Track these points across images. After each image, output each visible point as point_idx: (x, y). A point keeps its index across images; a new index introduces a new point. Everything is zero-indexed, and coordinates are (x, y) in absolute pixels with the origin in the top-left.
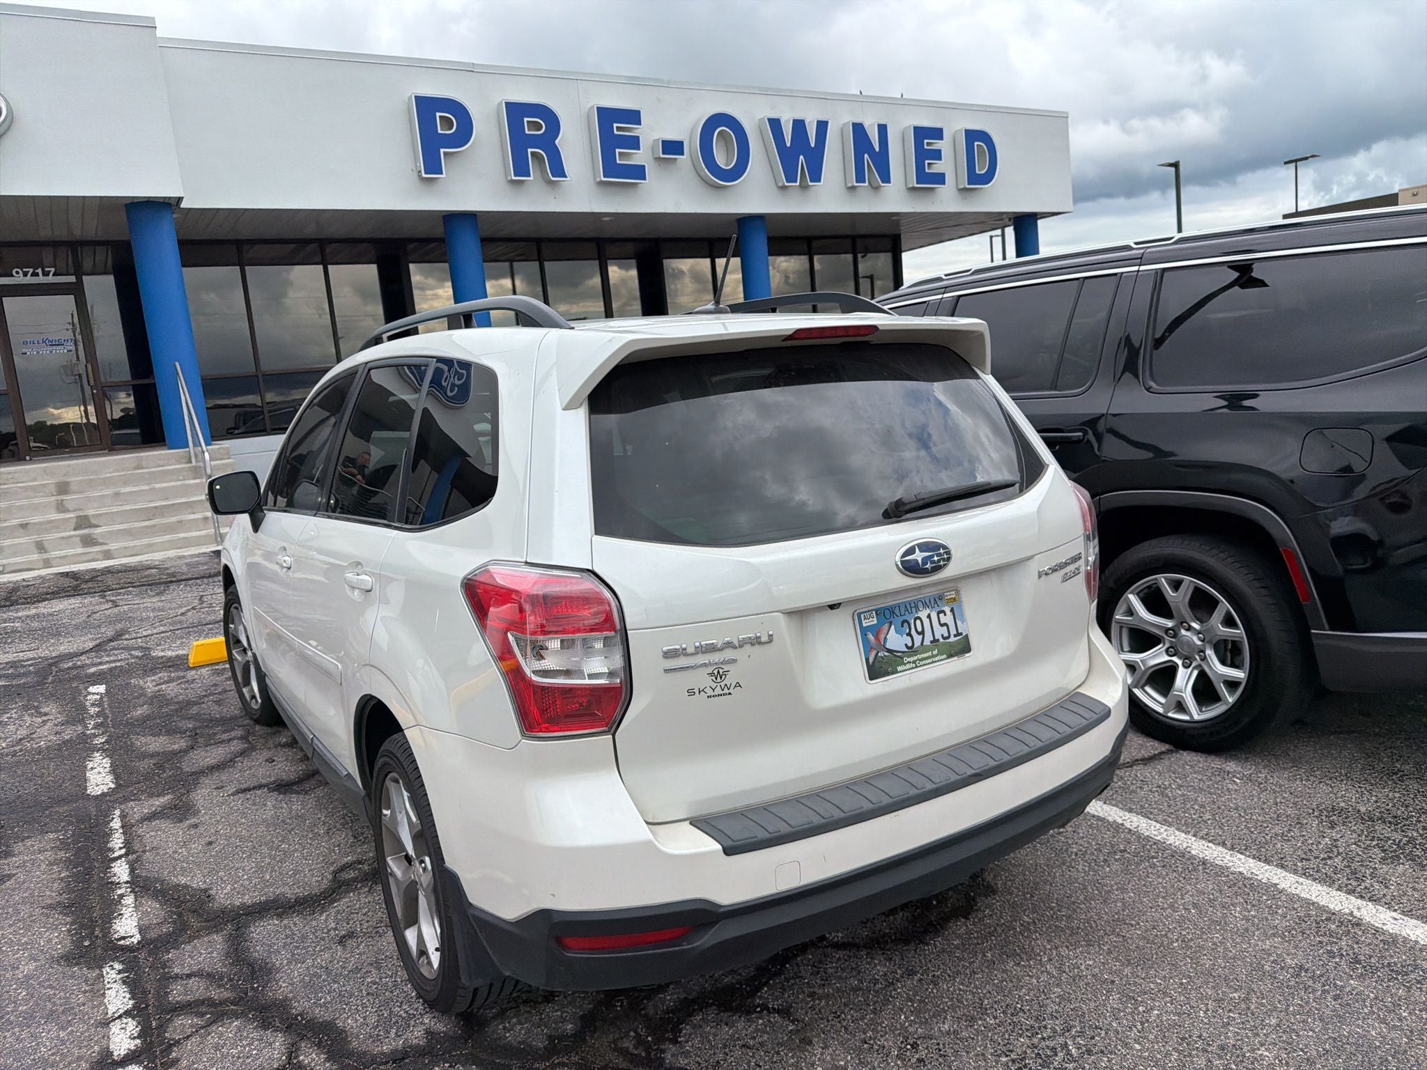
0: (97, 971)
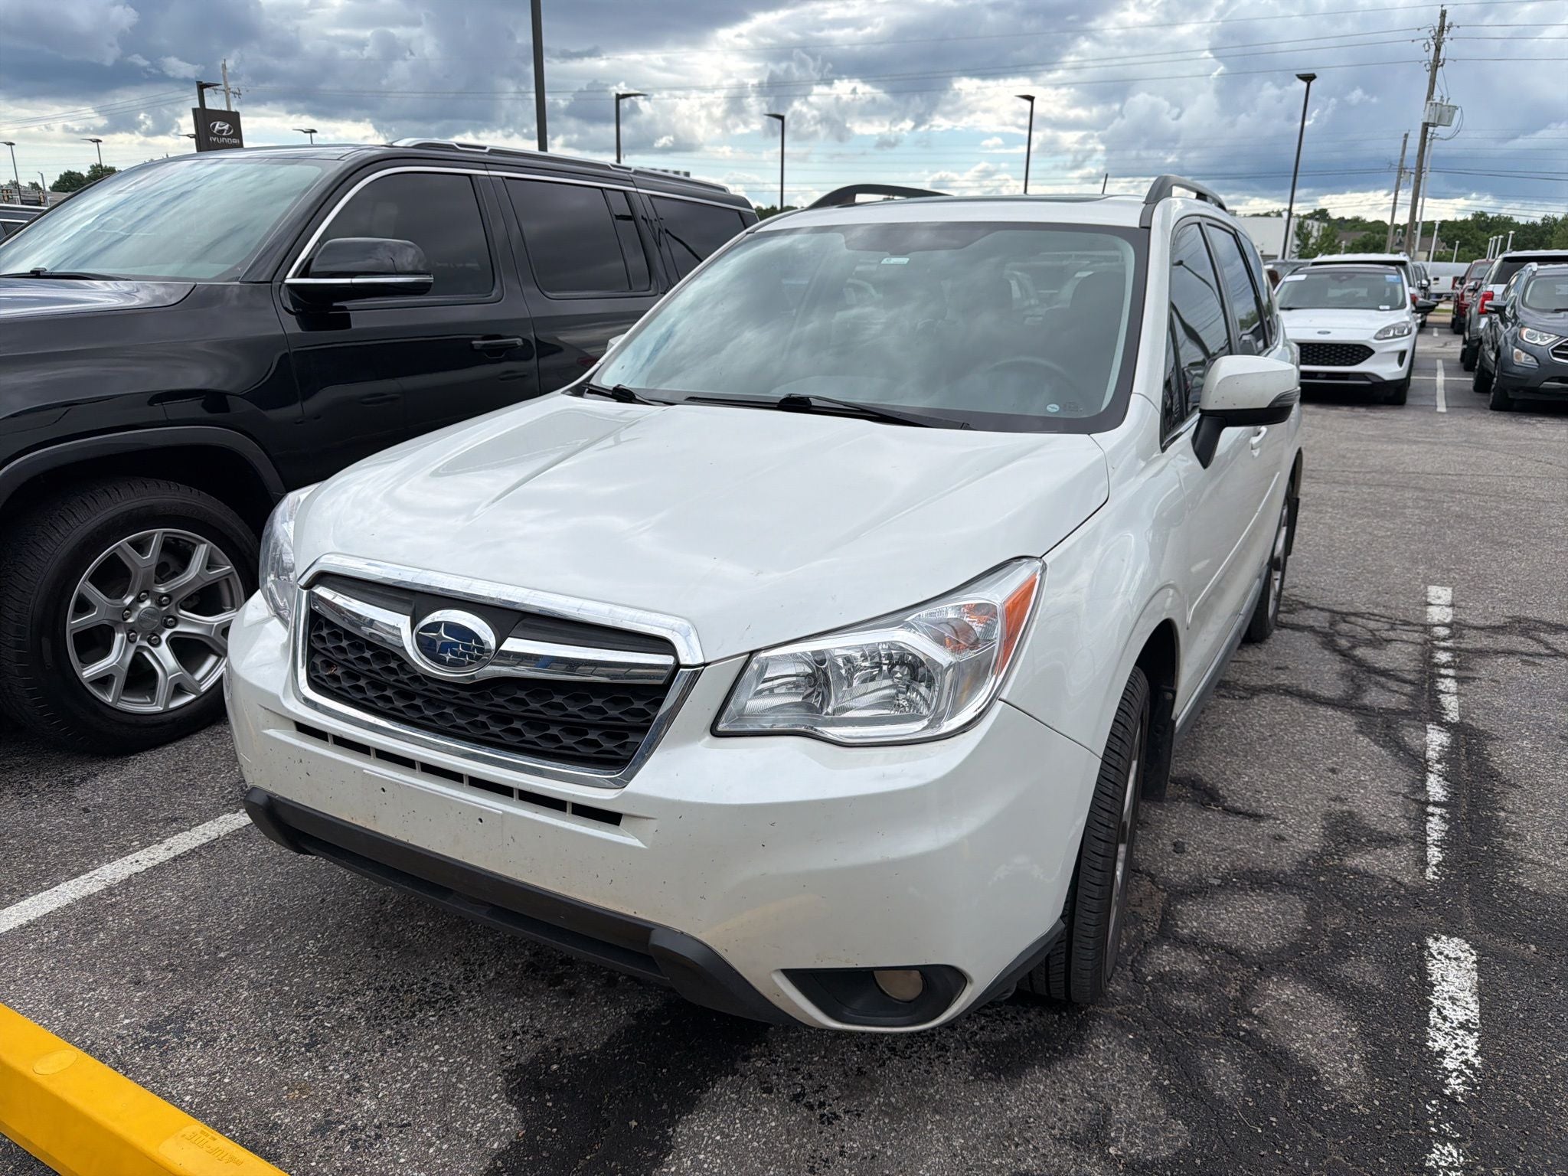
0: (1464, 721)
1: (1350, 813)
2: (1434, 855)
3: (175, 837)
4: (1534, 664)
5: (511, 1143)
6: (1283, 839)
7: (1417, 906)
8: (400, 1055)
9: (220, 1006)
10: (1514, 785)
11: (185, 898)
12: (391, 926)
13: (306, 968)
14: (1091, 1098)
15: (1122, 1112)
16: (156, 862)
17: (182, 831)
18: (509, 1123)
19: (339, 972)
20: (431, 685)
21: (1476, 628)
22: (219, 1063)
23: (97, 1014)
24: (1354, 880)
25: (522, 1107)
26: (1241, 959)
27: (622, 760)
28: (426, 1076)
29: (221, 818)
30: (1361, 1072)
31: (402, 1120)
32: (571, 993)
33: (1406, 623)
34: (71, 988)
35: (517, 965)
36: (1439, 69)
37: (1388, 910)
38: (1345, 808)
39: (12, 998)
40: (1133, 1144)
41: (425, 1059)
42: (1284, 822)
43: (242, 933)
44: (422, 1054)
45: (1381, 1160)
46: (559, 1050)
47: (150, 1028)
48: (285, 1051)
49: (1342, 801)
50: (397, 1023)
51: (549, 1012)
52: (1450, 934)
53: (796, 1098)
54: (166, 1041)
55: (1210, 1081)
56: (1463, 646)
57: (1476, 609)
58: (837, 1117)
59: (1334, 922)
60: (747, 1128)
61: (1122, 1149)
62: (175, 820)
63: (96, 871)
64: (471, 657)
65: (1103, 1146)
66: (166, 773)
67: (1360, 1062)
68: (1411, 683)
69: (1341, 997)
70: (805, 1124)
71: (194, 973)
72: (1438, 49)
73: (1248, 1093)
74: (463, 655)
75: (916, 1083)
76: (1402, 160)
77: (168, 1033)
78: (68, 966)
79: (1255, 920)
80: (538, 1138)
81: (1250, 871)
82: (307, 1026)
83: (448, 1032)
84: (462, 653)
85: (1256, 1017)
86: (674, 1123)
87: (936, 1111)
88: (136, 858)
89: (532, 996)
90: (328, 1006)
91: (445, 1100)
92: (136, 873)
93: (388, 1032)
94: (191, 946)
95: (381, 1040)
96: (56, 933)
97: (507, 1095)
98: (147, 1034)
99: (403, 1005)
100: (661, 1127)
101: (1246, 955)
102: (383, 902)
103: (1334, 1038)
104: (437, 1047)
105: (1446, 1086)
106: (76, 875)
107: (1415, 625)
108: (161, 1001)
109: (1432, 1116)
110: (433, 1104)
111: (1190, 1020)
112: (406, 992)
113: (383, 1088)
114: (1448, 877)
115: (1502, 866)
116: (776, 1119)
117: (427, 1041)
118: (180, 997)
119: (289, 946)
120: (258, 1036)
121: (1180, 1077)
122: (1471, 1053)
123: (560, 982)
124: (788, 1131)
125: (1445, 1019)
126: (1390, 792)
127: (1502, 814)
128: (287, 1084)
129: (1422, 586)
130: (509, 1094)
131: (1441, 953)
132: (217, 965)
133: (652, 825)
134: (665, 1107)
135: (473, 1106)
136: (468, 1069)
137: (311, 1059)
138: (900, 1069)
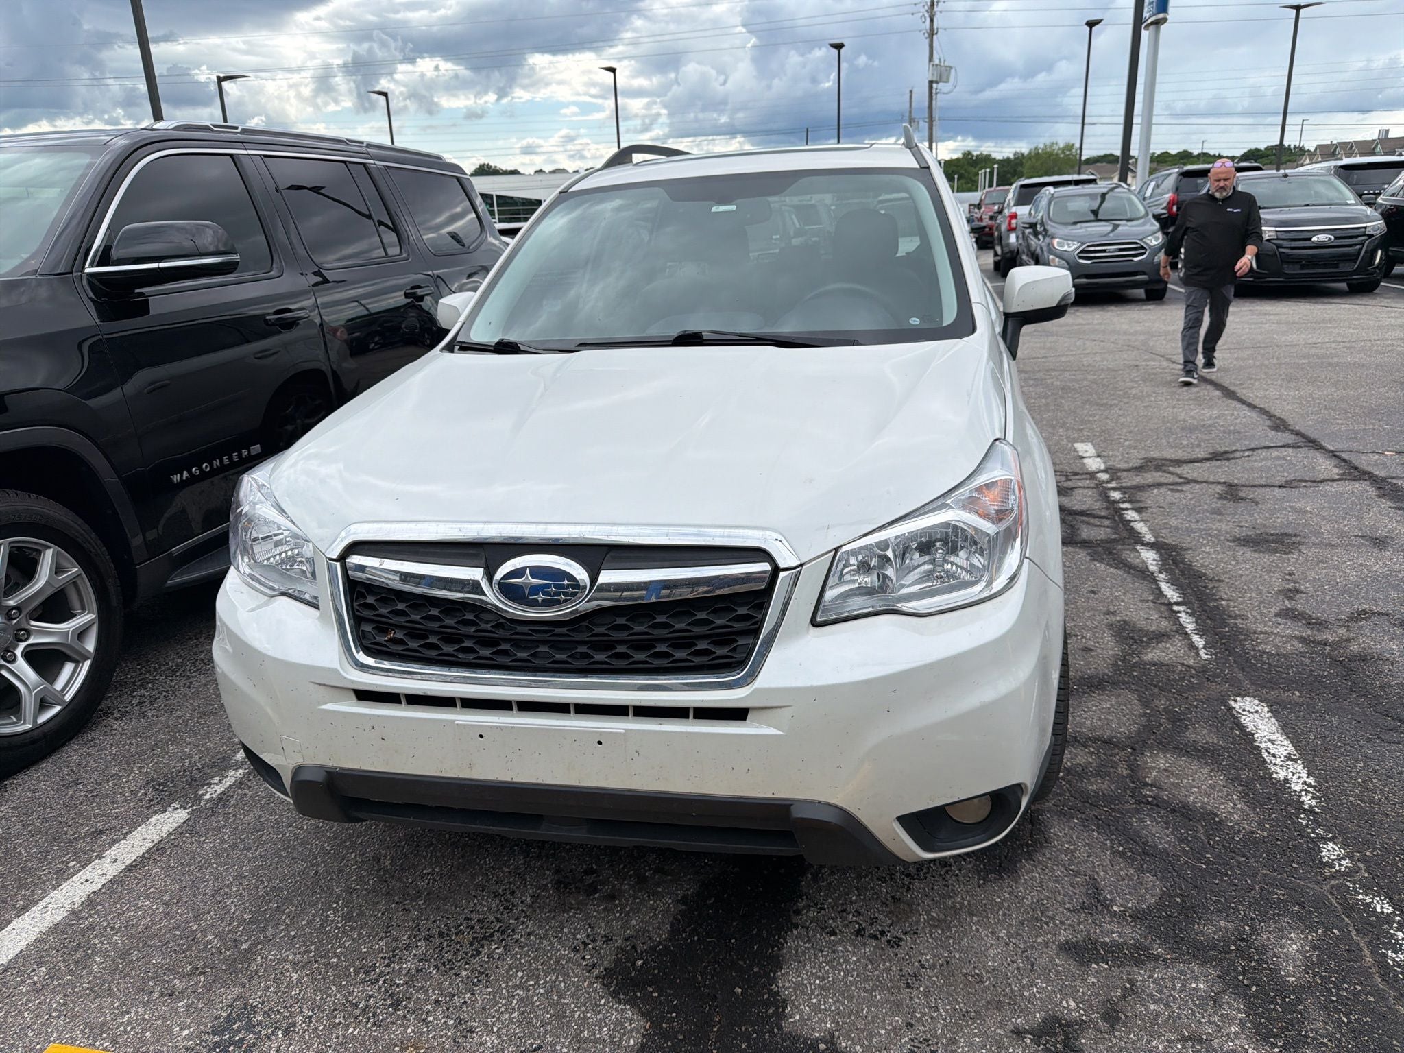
0: (1159, 540)
1: (1125, 621)
2: (1198, 641)
3: (113, 848)
4: (1178, 491)
5: (644, 1036)
6: (1091, 650)
7: (1208, 680)
8: (489, 990)
9: (276, 993)
10: (1219, 581)
11: (167, 903)
12: (400, 879)
13: (342, 938)
14: (1077, 874)
15: (1102, 877)
16: (110, 877)
17: (118, 841)
18: (631, 1021)
19: (377, 934)
20: (520, 628)
21: (1124, 470)
22: (312, 1044)
23: (148, 1034)
24: (1156, 670)
25: (633, 1003)
26: (1116, 745)
27: (737, 662)
28: (526, 1001)
29: (152, 820)
30: (1245, 807)
31: (531, 1045)
32: (612, 897)
33: (1076, 474)
34: (100, 1017)
35: (546, 885)
36: (935, 37)
37: (1191, 687)
38: (1118, 618)
39: (38, 1044)
40: (1127, 900)
41: (515, 987)
42: (1083, 637)
43: (251, 922)
44: (510, 984)
45: (1294, 865)
46: (634, 947)
47: (215, 1033)
48: (373, 1016)
49: (1114, 613)
50: (467, 963)
51: (603, 918)
52: (1243, 696)
53: (859, 932)
54: (242, 1040)
55: (1150, 839)
56: (1124, 485)
57: (1116, 456)
58: (901, 940)
59: (1162, 703)
60: (835, 967)
61: (1122, 906)
62: (102, 832)
63: (46, 900)
64: (566, 594)
65: (1108, 907)
66: (58, 790)
67: (1240, 798)
68: (1107, 518)
69: (1199, 757)
70: (879, 952)
71: (226, 970)
72: (932, 21)
73: (1181, 841)
74: (558, 594)
75: (943, 897)
76: (910, 112)
77: (238, 1031)
78: (81, 997)
79: (1109, 713)
80: (664, 1025)
81: (1082, 678)
82: (380, 988)
83: (521, 958)
84: (555, 592)
85: (1151, 785)
86: (773, 981)
87: (972, 914)
88: (85, 877)
89: (578, 909)
90: (388, 965)
91: (560, 1016)
92: (94, 892)
93: (464, 973)
94: (205, 947)
95: (462, 981)
96: (43, 969)
97: (613, 998)
98: (217, 1038)
99: (461, 946)
100: (764, 986)
101: (1118, 741)
102: (377, 859)
103: (1212, 787)
104: (520, 974)
105: (1303, 803)
106: (25, 909)
107: (1082, 474)
108: (210, 1003)
109: (1307, 825)
110: (550, 1023)
111: (1110, 799)
112: (457, 934)
113: (494, 1023)
114: (1216, 654)
115: (1245, 640)
116: (854, 954)
117: (507, 971)
118: (229, 995)
119: (309, 922)
120: (335, 1010)
121: (1127, 842)
122: (1305, 776)
123: (596, 891)
124: (869, 960)
125: (1274, 755)
126: (1141, 601)
127: (1223, 603)
128: (396, 1045)
129: (1070, 445)
130: (615, 995)
131: (1244, 710)
132: (247, 957)
133: (786, 713)
134: (756, 970)
135: (589, 1015)
136: (562, 985)
137: (405, 1017)
138: (924, 889)
